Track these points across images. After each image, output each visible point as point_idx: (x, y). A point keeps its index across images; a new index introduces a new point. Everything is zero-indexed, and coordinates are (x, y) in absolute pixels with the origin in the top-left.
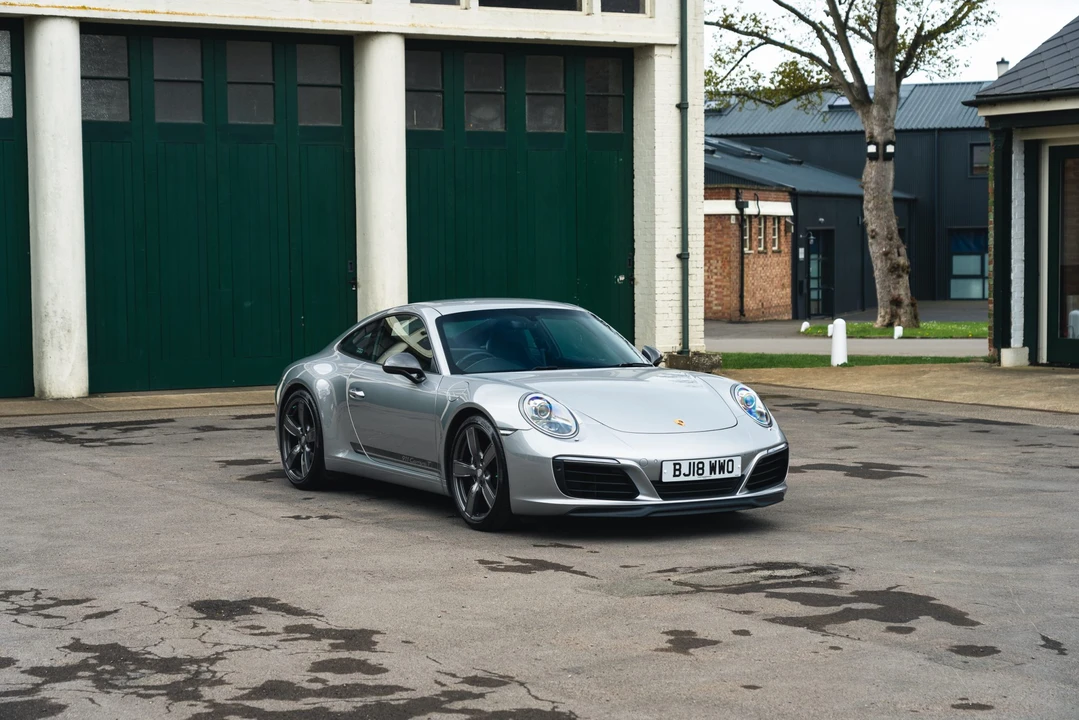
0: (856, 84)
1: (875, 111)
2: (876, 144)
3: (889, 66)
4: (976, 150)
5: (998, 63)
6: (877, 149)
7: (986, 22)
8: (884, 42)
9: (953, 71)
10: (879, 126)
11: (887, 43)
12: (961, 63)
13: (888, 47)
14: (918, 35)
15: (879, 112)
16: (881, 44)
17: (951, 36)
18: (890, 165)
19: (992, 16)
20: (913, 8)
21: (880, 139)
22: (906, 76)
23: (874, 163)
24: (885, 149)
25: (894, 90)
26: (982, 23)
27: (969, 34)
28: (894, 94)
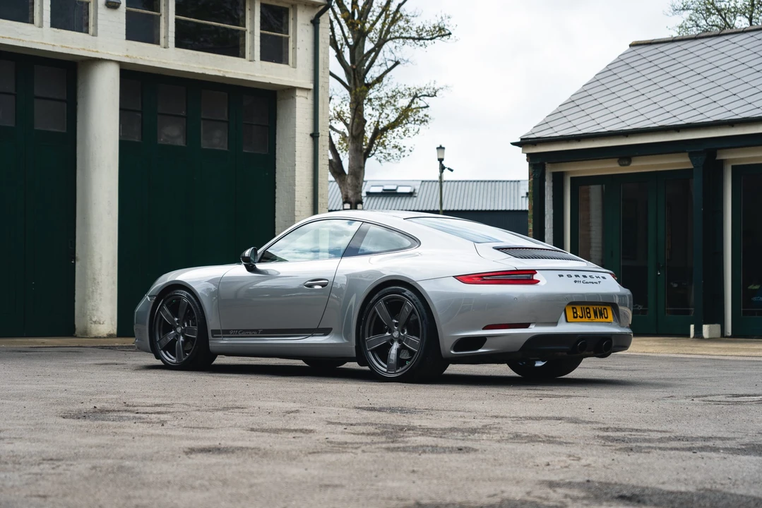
0: (334, 160)
1: (349, 180)
2: (350, 203)
3: (359, 148)
5: (437, 148)
6: (351, 206)
7: (422, 122)
8: (356, 131)
9: (403, 154)
10: (352, 190)
11: (359, 131)
12: (407, 149)
13: (359, 134)
14: (376, 130)
15: (352, 180)
16: (354, 133)
17: (399, 130)
19: (426, 118)
21: (352, 199)
22: (369, 157)
24: (356, 207)
25: (362, 165)
26: (418, 122)
27: (411, 130)
28: (362, 168)
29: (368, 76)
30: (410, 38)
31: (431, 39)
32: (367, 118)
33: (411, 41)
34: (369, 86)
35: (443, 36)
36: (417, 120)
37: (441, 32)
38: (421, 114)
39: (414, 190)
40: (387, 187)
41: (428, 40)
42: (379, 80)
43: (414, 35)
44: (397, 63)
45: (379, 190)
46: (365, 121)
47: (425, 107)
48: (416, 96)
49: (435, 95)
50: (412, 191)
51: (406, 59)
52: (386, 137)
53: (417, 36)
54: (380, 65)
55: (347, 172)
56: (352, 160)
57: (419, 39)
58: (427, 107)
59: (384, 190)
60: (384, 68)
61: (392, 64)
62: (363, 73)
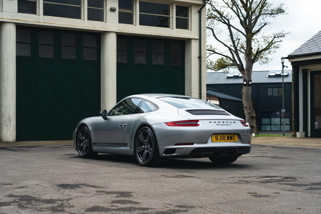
0: (240, 64)
1: (246, 72)
2: (246, 81)
3: (250, 59)
4: (268, 89)
5: (281, 58)
6: (247, 83)
7: (277, 48)
8: (248, 52)
9: (268, 61)
10: (247, 76)
11: (249, 52)
12: (270, 59)
13: (250, 53)
14: (258, 51)
15: (247, 72)
17: (267, 51)
18: (250, 87)
19: (279, 46)
20: (257, 43)
21: (247, 80)
23: (245, 87)
24: (249, 83)
25: (251, 66)
26: (276, 48)
27: (272, 51)
28: (251, 67)
29: (253, 30)
30: (268, 14)
31: (276, 14)
32: (253, 47)
33: (269, 15)
34: (254, 34)
35: (281, 12)
36: (275, 47)
37: (280, 11)
38: (276, 44)
39: (288, 74)
40: (277, 73)
41: (275, 14)
42: (258, 31)
43: (270, 12)
44: (265, 24)
45: (274, 74)
46: (252, 48)
47: (280, 41)
48: (275, 37)
49: (284, 36)
50: (287, 74)
51: (269, 22)
52: (263, 54)
53: (271, 13)
54: (259, 25)
55: (245, 69)
56: (247, 64)
57: (272, 14)
58: (281, 41)
59: (275, 74)
60: (260, 27)
61: (264, 24)
62: (251, 29)
